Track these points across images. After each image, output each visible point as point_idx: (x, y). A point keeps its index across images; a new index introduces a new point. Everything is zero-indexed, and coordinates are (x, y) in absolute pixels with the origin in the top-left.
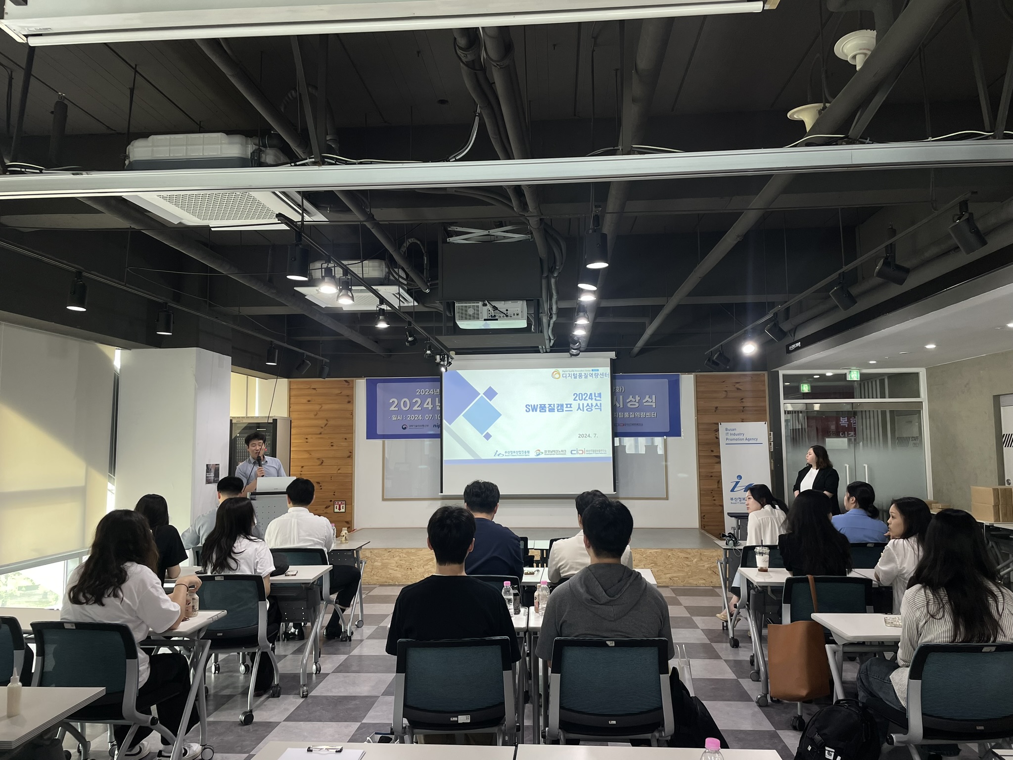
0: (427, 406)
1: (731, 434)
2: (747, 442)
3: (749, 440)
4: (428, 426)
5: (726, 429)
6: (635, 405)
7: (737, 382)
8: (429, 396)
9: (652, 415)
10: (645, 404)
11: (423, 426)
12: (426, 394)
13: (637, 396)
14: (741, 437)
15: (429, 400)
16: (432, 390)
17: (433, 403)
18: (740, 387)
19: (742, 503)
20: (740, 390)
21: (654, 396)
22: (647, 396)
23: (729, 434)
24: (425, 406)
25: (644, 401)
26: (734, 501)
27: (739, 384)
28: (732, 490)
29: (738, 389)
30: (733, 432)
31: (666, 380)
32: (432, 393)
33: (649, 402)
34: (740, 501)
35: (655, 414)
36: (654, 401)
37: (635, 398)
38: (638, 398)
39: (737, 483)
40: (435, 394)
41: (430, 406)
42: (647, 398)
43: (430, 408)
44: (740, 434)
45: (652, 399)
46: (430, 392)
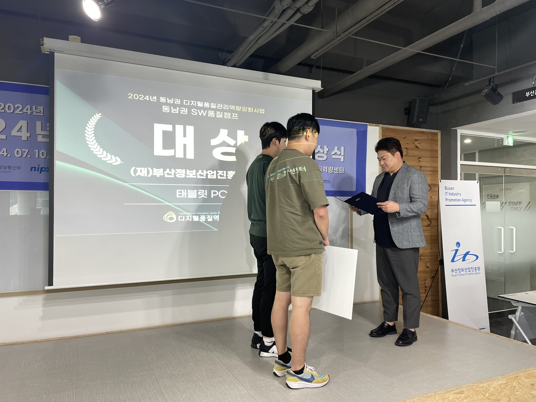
0: (19, 134)
1: (450, 194)
2: (463, 203)
3: (465, 201)
4: (19, 168)
5: (446, 188)
6: (323, 157)
7: (416, 139)
8: (23, 116)
9: (340, 170)
10: (333, 157)
11: (10, 167)
12: (17, 112)
13: (325, 147)
14: (458, 197)
15: (23, 123)
16: (28, 107)
17: (31, 128)
18: (418, 145)
19: (461, 275)
20: (419, 148)
21: (342, 148)
22: (336, 148)
23: (448, 193)
24: (14, 132)
25: (333, 153)
26: (454, 273)
27: (418, 141)
28: (453, 261)
29: (417, 147)
30: (451, 191)
31: (355, 130)
32: (29, 112)
33: (338, 155)
34: (460, 272)
35: (343, 170)
36: (342, 154)
37: (323, 149)
38: (326, 149)
39: (457, 251)
40: (35, 114)
41: (24, 135)
42: (336, 150)
43: (24, 138)
44: (457, 194)
45: (340, 151)
46: (25, 111)
